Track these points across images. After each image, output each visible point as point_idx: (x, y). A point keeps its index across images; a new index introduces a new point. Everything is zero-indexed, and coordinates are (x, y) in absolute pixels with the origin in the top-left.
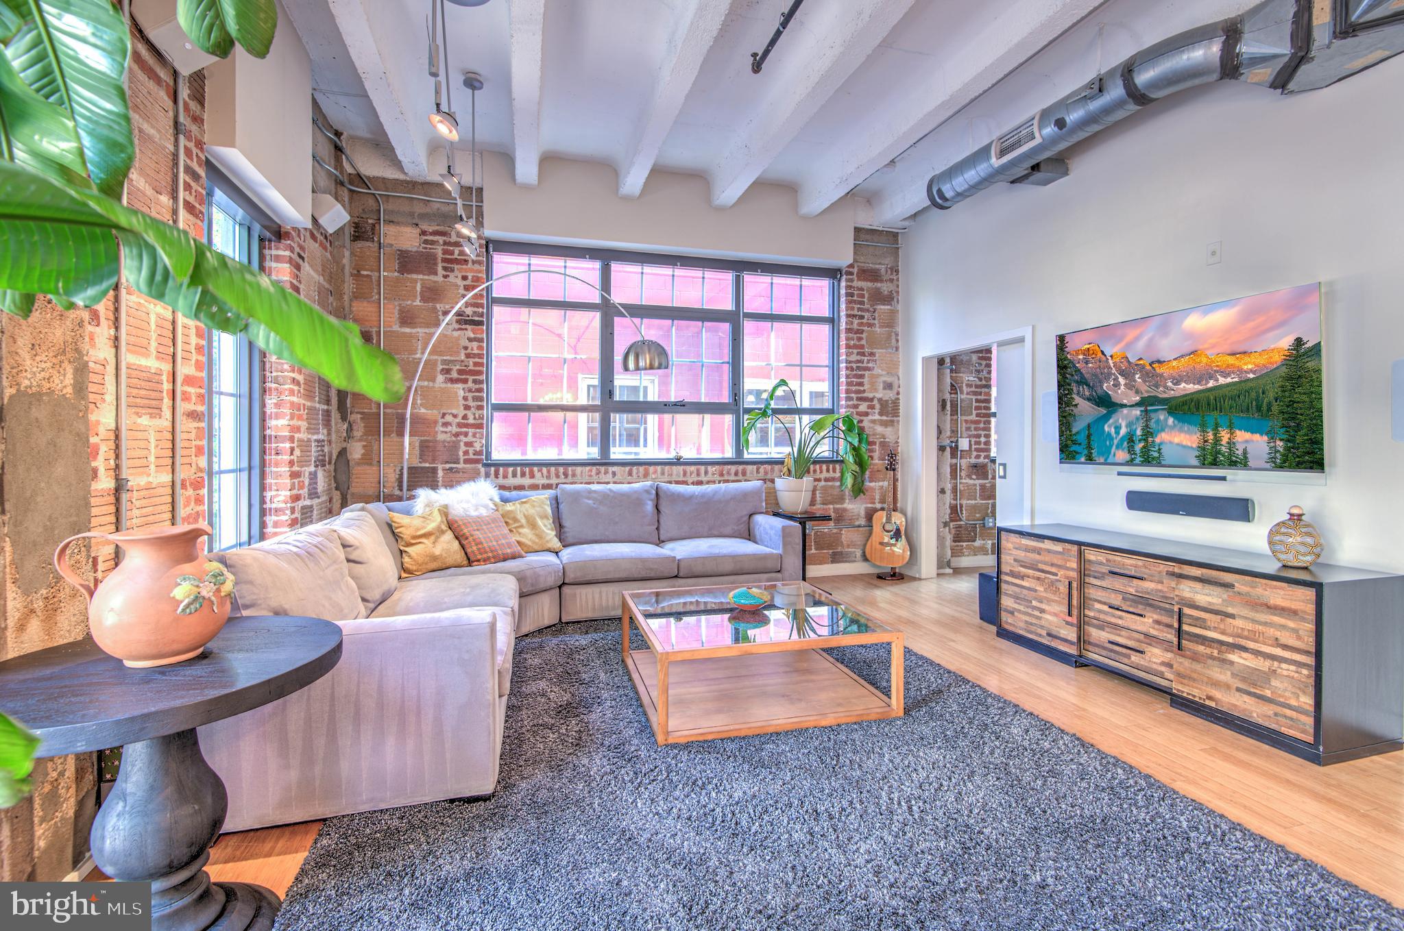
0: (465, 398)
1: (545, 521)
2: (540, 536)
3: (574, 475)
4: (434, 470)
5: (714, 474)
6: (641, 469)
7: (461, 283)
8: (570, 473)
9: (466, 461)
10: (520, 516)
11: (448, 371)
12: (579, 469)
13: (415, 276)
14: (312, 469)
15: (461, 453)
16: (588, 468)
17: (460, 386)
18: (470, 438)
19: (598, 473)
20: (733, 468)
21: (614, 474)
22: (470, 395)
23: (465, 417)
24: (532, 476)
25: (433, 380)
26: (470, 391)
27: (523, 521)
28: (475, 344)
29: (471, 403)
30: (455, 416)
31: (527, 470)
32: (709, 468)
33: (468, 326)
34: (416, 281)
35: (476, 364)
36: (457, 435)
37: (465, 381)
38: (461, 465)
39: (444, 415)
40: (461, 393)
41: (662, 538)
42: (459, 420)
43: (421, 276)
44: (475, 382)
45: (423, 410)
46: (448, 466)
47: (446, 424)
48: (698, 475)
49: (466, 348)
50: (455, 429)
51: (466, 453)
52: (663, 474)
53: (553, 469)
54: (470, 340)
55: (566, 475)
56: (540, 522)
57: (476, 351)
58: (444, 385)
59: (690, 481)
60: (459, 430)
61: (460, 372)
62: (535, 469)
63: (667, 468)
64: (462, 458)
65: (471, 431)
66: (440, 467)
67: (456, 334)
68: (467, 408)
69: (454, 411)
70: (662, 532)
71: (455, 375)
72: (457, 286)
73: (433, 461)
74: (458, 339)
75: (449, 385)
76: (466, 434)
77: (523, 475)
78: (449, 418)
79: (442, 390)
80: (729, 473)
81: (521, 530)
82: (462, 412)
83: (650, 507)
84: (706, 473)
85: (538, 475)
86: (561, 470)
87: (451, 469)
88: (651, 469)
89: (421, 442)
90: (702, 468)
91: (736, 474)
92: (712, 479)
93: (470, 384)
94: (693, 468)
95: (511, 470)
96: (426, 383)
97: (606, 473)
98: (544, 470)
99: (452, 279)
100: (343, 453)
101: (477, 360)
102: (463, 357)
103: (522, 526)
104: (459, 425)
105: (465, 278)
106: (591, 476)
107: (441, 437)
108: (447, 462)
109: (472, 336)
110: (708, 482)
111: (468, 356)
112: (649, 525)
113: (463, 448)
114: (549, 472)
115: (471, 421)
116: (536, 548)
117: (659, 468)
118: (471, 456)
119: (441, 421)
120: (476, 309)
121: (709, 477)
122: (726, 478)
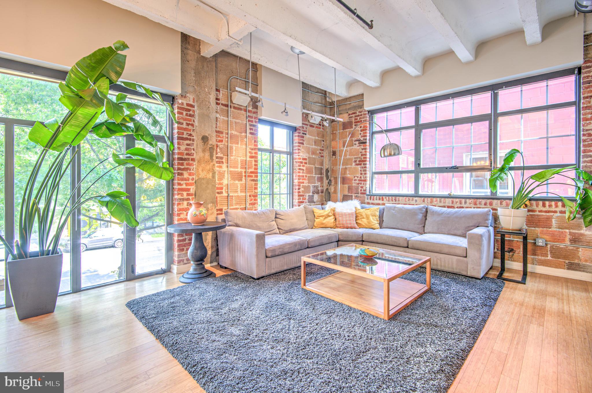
0: (361, 171)
1: (374, 217)
2: (369, 223)
3: (399, 200)
4: (352, 196)
5: (470, 204)
6: (429, 199)
7: (360, 129)
8: (397, 199)
9: (361, 193)
10: (364, 214)
11: (356, 161)
12: (401, 198)
13: (347, 130)
14: (311, 194)
15: (359, 191)
16: (405, 198)
17: (359, 166)
18: (362, 185)
19: (409, 200)
20: (483, 201)
21: (416, 201)
22: (362, 169)
23: (361, 177)
24: (383, 200)
25: (352, 165)
26: (362, 168)
27: (365, 216)
28: (364, 151)
29: (363, 172)
30: (358, 177)
31: (381, 197)
32: (468, 200)
33: (362, 145)
34: (347, 131)
35: (364, 158)
36: (358, 184)
37: (361, 164)
38: (359, 195)
39: (355, 177)
40: (360, 169)
41: (425, 231)
42: (359, 178)
43: (348, 130)
44: (364, 164)
45: (349, 176)
46: (356, 195)
47: (355, 180)
48: (461, 203)
49: (361, 152)
50: (357, 182)
51: (361, 190)
52: (440, 202)
53: (390, 197)
54: (362, 149)
55: (395, 200)
56: (371, 218)
57: (364, 153)
58: (354, 166)
59: (456, 206)
60: (359, 182)
61: (359, 161)
62: (384, 197)
63: (443, 199)
64: (360, 192)
65: (363, 182)
66: (353, 195)
67: (358, 148)
68: (361, 174)
69: (358, 175)
70: (425, 228)
71: (358, 162)
72: (358, 130)
73: (352, 193)
74: (359, 149)
75: (356, 166)
76: (361, 184)
77: (379, 199)
78: (356, 178)
79: (355, 168)
80: (480, 203)
81: (363, 220)
82: (359, 176)
83: (420, 216)
84: (465, 203)
85: (385, 199)
86: (394, 198)
87: (356, 196)
88: (434, 199)
89: (349, 186)
90: (463, 200)
91: (485, 204)
92: (469, 206)
93: (362, 165)
94: (458, 200)
95: (375, 197)
96: (350, 166)
97: (412, 200)
98: (387, 198)
99: (357, 128)
100: (327, 189)
101: (364, 156)
102: (360, 156)
103: (363, 218)
104: (359, 180)
105: (361, 127)
106: (406, 201)
107: (354, 185)
108: (355, 194)
109: (363, 148)
110: (467, 208)
111: (362, 155)
112: (418, 224)
113: (360, 189)
114: (389, 198)
115: (362, 179)
116: (367, 226)
117: (438, 199)
118: (363, 192)
119: (354, 179)
120: (364, 138)
121: (468, 205)
122: (478, 206)
